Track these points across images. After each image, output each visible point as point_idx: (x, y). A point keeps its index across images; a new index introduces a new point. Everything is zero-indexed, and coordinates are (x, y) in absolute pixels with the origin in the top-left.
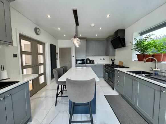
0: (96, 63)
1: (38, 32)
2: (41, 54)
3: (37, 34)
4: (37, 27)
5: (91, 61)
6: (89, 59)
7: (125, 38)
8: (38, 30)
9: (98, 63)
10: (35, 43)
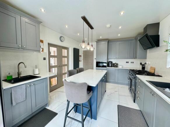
0: (120, 67)
1: (62, 40)
2: (65, 57)
3: (62, 41)
4: (62, 36)
5: (114, 64)
6: (111, 62)
7: (159, 34)
8: (62, 38)
9: (122, 67)
10: (60, 48)
